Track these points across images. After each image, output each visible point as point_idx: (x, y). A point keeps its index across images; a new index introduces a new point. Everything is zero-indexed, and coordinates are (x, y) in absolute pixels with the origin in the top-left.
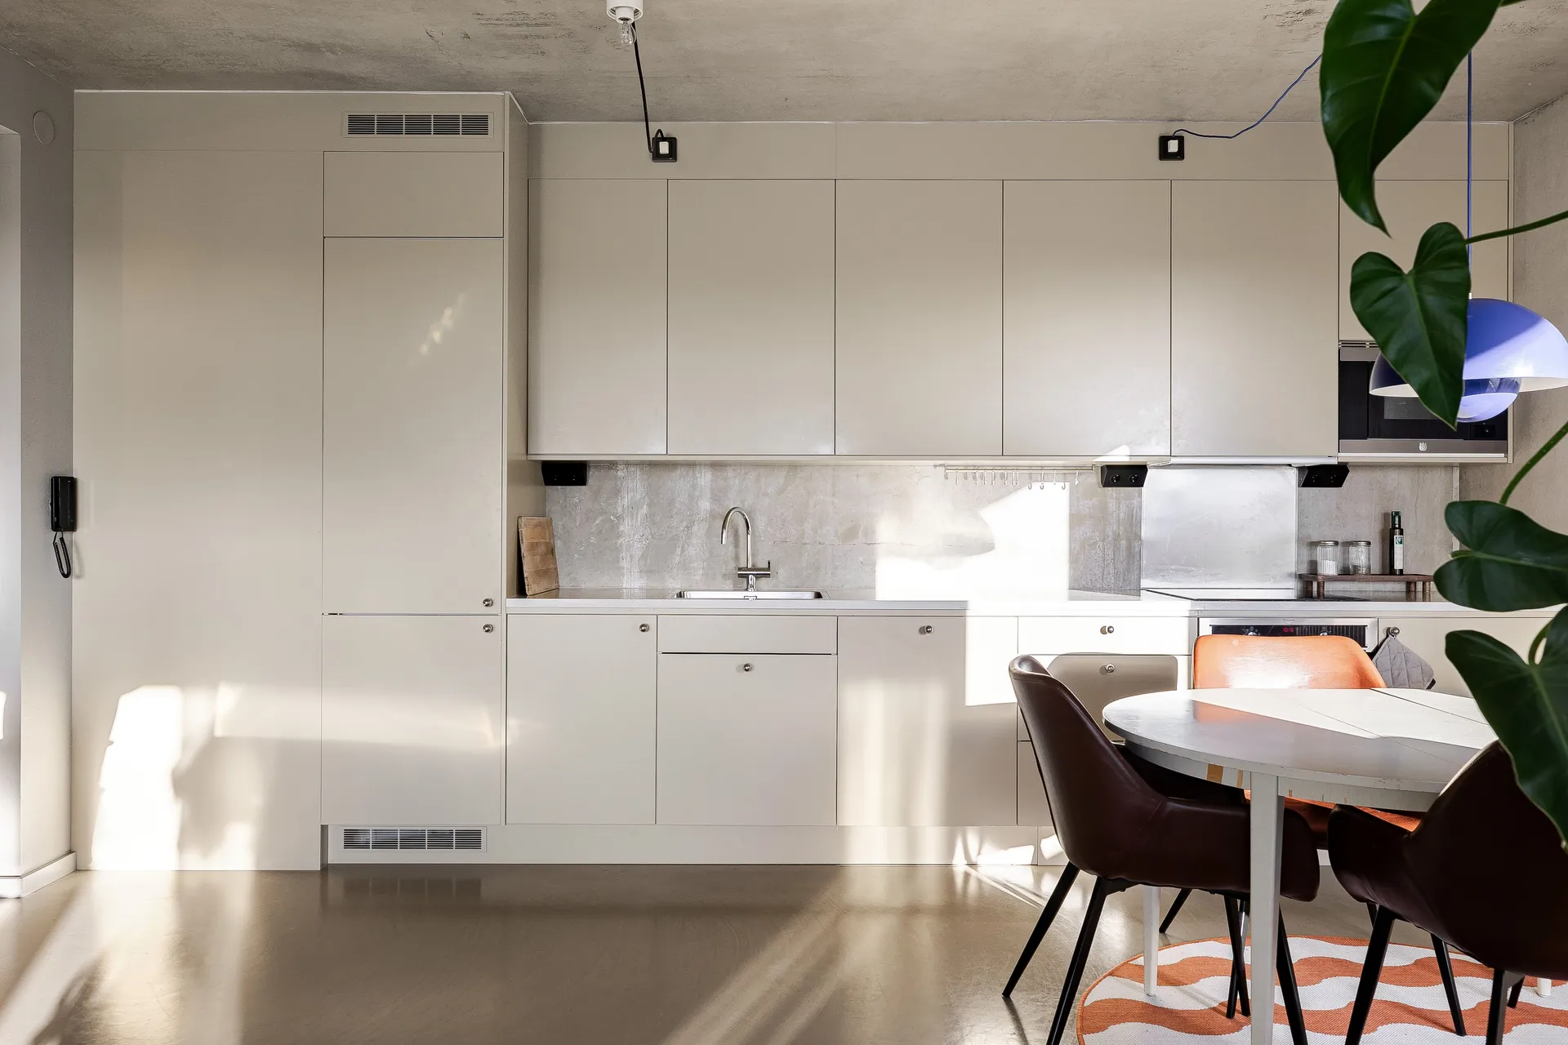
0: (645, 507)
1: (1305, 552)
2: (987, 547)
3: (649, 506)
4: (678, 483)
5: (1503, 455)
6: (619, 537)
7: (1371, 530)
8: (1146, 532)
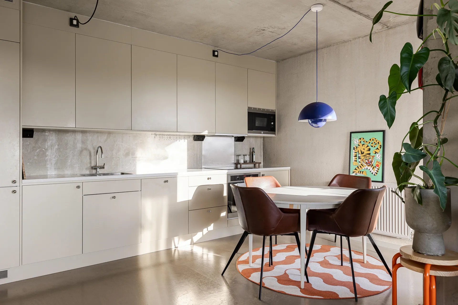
0: (56, 146)
1: (236, 157)
2: (166, 158)
3: (58, 145)
4: (69, 138)
5: (275, 135)
6: (46, 156)
7: (247, 152)
8: (203, 153)
